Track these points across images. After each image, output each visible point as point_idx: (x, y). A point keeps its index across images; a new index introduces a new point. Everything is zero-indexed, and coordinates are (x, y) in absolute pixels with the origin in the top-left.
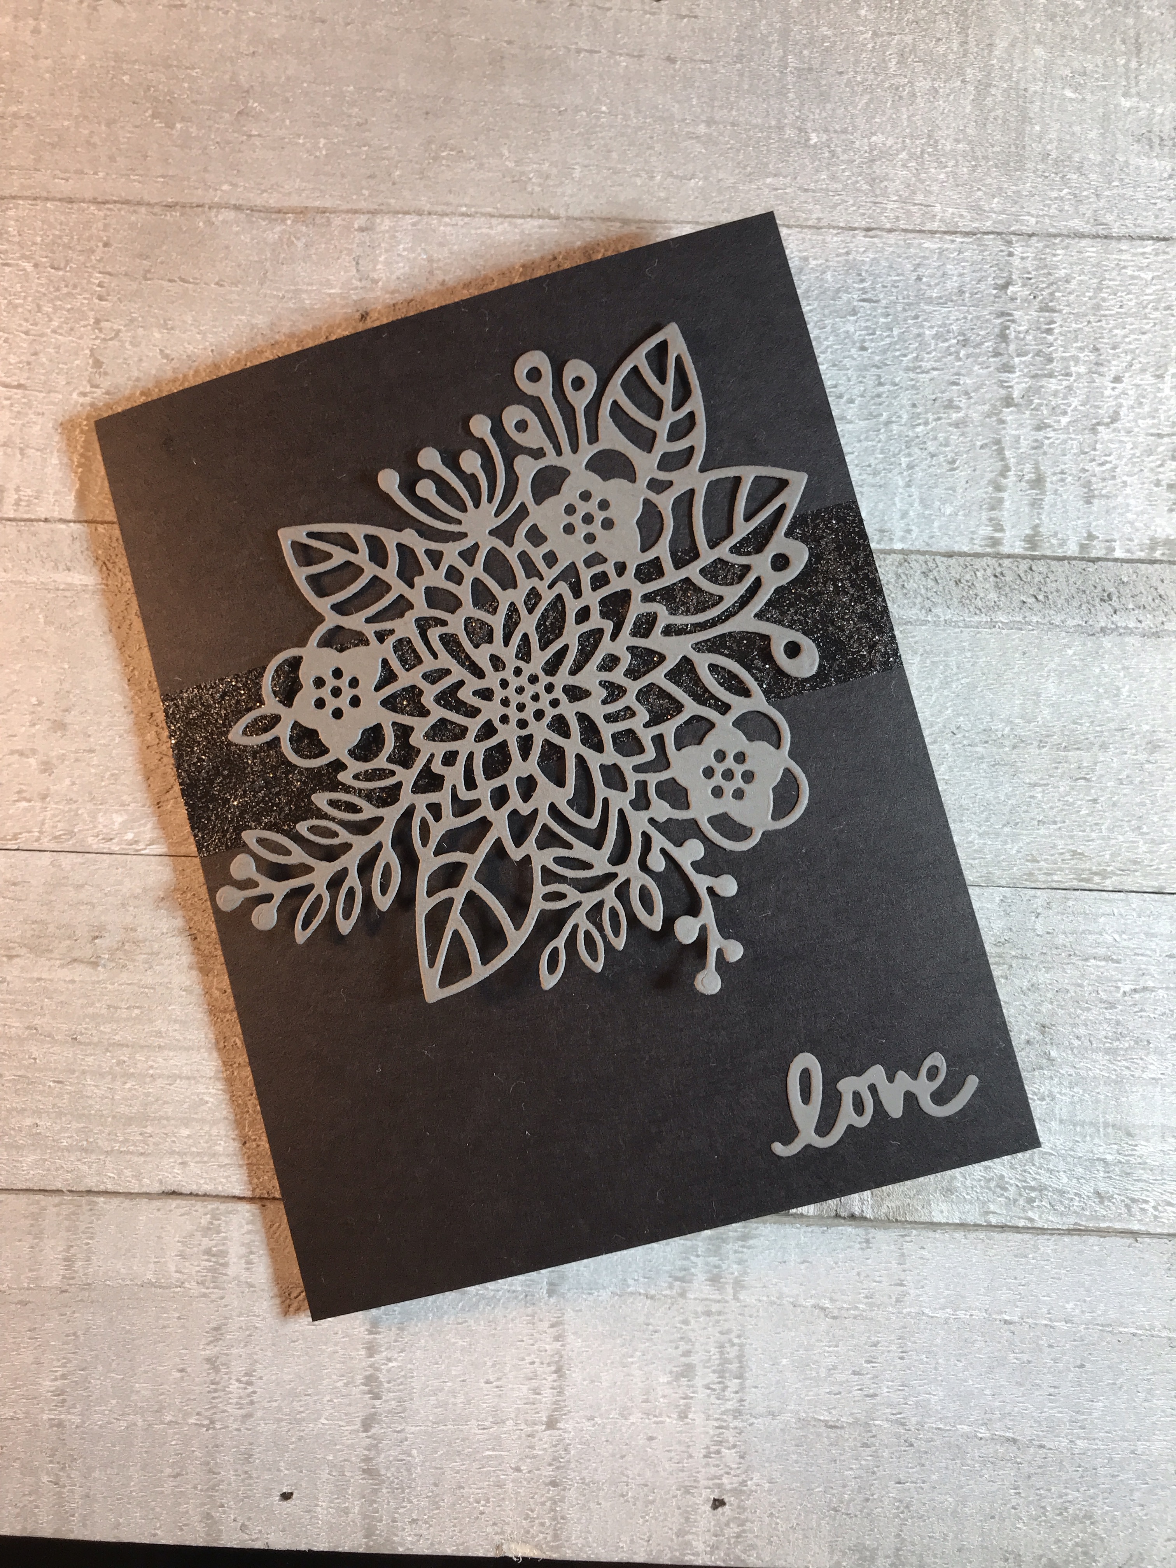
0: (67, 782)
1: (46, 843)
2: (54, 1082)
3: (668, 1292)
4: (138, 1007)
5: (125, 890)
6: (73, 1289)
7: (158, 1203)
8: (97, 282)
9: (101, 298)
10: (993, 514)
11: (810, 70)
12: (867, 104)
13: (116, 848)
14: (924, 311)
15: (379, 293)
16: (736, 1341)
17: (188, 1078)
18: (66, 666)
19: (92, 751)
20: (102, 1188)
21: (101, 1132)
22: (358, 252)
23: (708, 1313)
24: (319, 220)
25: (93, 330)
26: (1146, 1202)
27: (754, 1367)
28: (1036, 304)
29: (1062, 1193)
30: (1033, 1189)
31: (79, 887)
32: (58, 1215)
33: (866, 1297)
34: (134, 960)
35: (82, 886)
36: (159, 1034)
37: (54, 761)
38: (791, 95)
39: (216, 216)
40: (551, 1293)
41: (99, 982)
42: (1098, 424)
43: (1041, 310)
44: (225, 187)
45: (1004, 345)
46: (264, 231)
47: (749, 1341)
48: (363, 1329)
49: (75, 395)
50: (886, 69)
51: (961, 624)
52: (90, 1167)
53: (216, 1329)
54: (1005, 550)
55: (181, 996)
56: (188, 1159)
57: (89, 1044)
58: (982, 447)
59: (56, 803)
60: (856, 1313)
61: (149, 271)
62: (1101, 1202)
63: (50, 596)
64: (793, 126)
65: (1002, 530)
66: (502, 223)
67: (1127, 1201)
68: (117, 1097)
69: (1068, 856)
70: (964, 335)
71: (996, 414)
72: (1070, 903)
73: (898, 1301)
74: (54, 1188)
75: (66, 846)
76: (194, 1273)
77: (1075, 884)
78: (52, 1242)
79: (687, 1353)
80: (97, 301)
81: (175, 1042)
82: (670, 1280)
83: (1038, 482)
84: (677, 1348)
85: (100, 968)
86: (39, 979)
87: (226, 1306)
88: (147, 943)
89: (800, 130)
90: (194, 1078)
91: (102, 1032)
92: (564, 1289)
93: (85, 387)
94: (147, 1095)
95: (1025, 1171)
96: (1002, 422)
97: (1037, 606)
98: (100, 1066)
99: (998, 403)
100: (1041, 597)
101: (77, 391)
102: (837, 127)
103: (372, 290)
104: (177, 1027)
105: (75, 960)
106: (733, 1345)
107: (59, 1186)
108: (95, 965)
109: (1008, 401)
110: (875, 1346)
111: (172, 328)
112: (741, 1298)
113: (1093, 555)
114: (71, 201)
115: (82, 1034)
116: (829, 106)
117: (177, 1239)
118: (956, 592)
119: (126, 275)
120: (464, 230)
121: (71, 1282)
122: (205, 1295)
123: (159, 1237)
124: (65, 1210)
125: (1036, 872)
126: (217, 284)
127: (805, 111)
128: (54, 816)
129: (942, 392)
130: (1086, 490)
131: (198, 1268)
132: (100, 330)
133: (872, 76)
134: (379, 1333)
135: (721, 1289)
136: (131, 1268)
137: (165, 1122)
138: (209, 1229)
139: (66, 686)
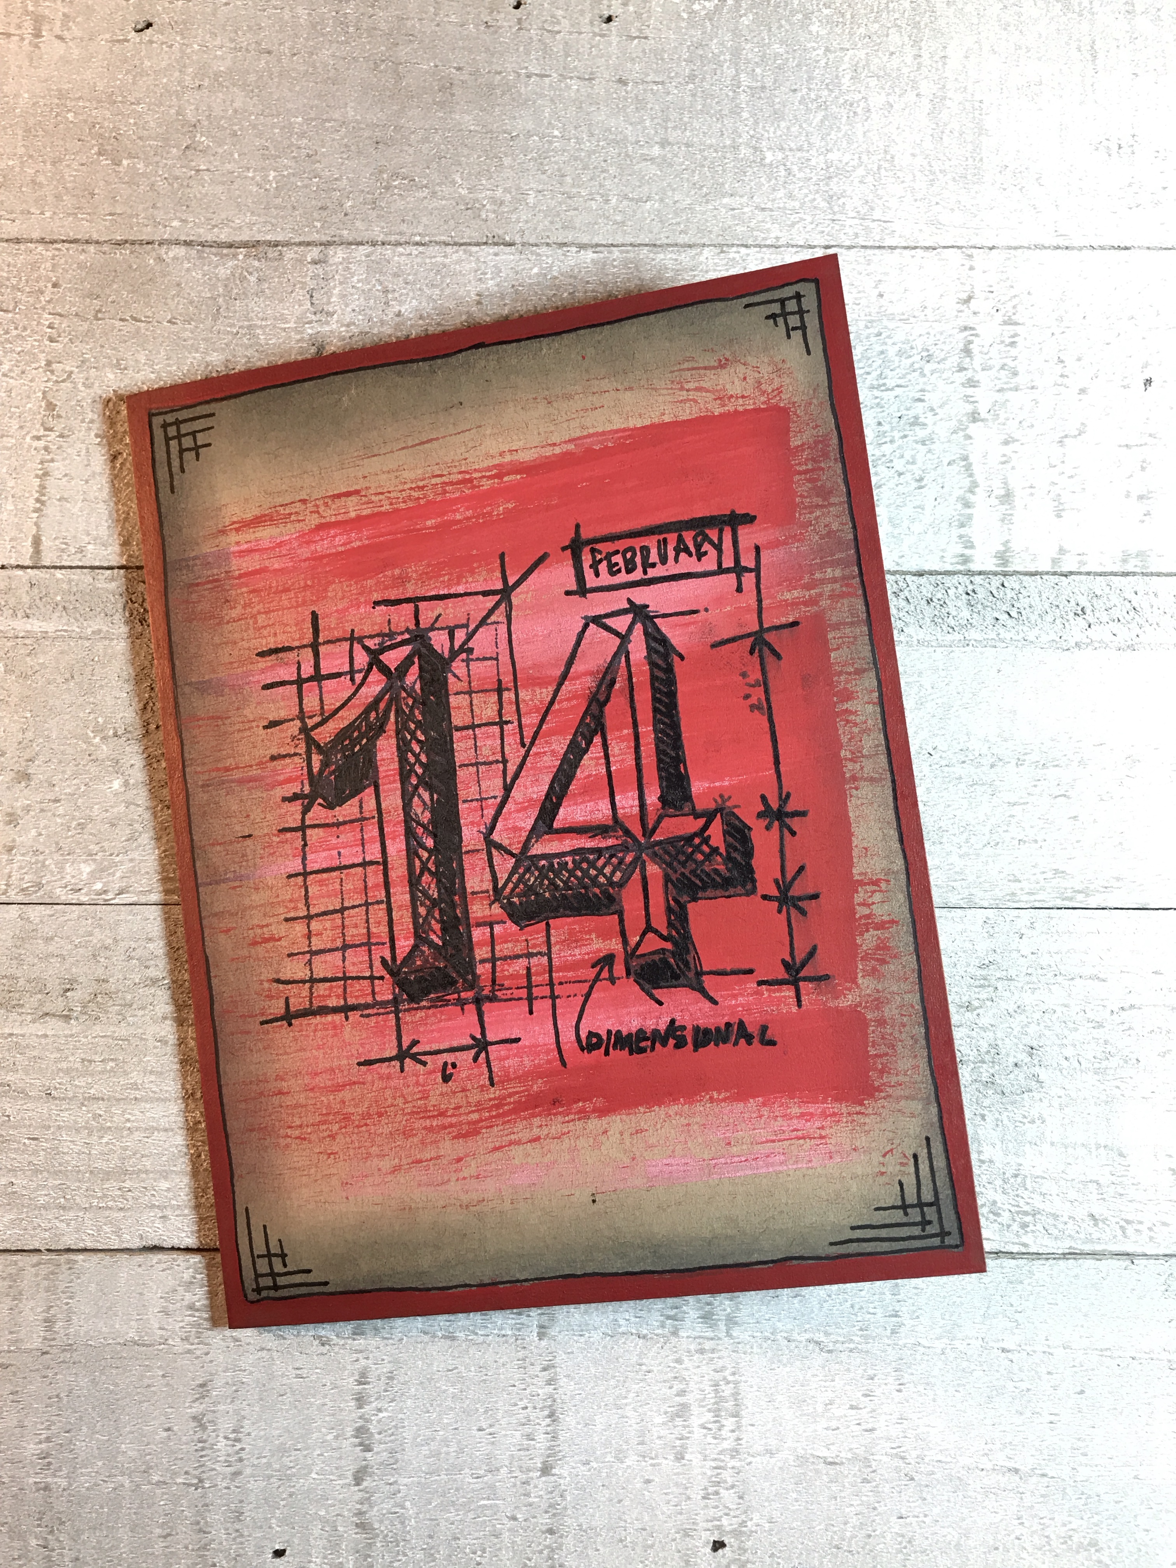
0: (33, 832)
1: (13, 896)
2: (29, 1138)
3: (660, 1331)
4: (112, 1060)
5: (95, 941)
6: (54, 1351)
7: (139, 1258)
8: (47, 323)
9: (51, 340)
10: (962, 531)
11: (763, 88)
12: (822, 121)
13: (84, 899)
14: (886, 327)
15: (334, 326)
16: (731, 1378)
17: (166, 1130)
18: (29, 715)
19: (57, 801)
20: (81, 1245)
21: (79, 1188)
22: (312, 284)
23: (702, 1351)
24: (272, 253)
25: (45, 372)
26: (1141, 1223)
27: (749, 1405)
28: (999, 318)
29: (1055, 1217)
30: (1026, 1213)
31: (48, 940)
32: (37, 1275)
33: (861, 1330)
34: (107, 1012)
35: (52, 939)
36: (135, 1086)
37: (19, 812)
38: (745, 115)
39: (166, 253)
40: (541, 1336)
41: (72, 1036)
42: (1066, 436)
43: (1005, 323)
44: (175, 223)
45: (968, 359)
46: (217, 267)
47: (743, 1378)
48: (352, 1379)
49: (28, 439)
50: (839, 85)
51: (934, 644)
52: (68, 1225)
53: (202, 1386)
54: (975, 567)
55: (155, 1047)
56: (168, 1212)
57: (64, 1099)
58: (949, 464)
59: (23, 855)
60: (852, 1346)
61: (100, 311)
62: (1096, 1225)
63: (9, 644)
64: (747, 144)
65: (972, 547)
66: (457, 252)
67: (1122, 1223)
68: (94, 1152)
69: (1049, 875)
70: (928, 350)
71: (963, 430)
72: (1053, 922)
73: (893, 1332)
74: (32, 1247)
75: (34, 898)
76: (177, 1329)
77: (1060, 903)
78: (32, 1303)
79: (682, 1393)
80: (48, 343)
81: (152, 1095)
82: (662, 1318)
83: (1007, 497)
84: (671, 1388)
85: (72, 1021)
86: (11, 1035)
87: (211, 1361)
88: (120, 994)
89: (755, 149)
90: (172, 1130)
91: (76, 1086)
92: (553, 1332)
93: (39, 430)
94: (125, 1149)
95: (1017, 1196)
96: (969, 437)
97: (1010, 623)
98: (76, 1122)
99: (964, 419)
100: (1014, 614)
101: (31, 435)
102: (793, 145)
103: (327, 323)
104: (153, 1078)
105: (47, 1014)
106: (728, 1383)
107: (37, 1245)
108: (67, 1018)
109: (974, 417)
110: (872, 1379)
111: (126, 369)
112: (734, 1334)
113: (1065, 569)
114: (18, 241)
115: (56, 1089)
116: (783, 124)
117: (159, 1295)
118: (929, 611)
119: (77, 315)
120: (419, 260)
121: (52, 1343)
122: (189, 1352)
123: (141, 1294)
124: (44, 1270)
125: (1019, 892)
126: (169, 322)
127: (760, 129)
128: (21, 868)
129: (908, 409)
130: (1056, 504)
131: (181, 1324)
132: (52, 372)
133: (826, 93)
134: (369, 1383)
135: (713, 1326)
136: (112, 1326)
137: (144, 1176)
138: (191, 1283)
139: (29, 735)
